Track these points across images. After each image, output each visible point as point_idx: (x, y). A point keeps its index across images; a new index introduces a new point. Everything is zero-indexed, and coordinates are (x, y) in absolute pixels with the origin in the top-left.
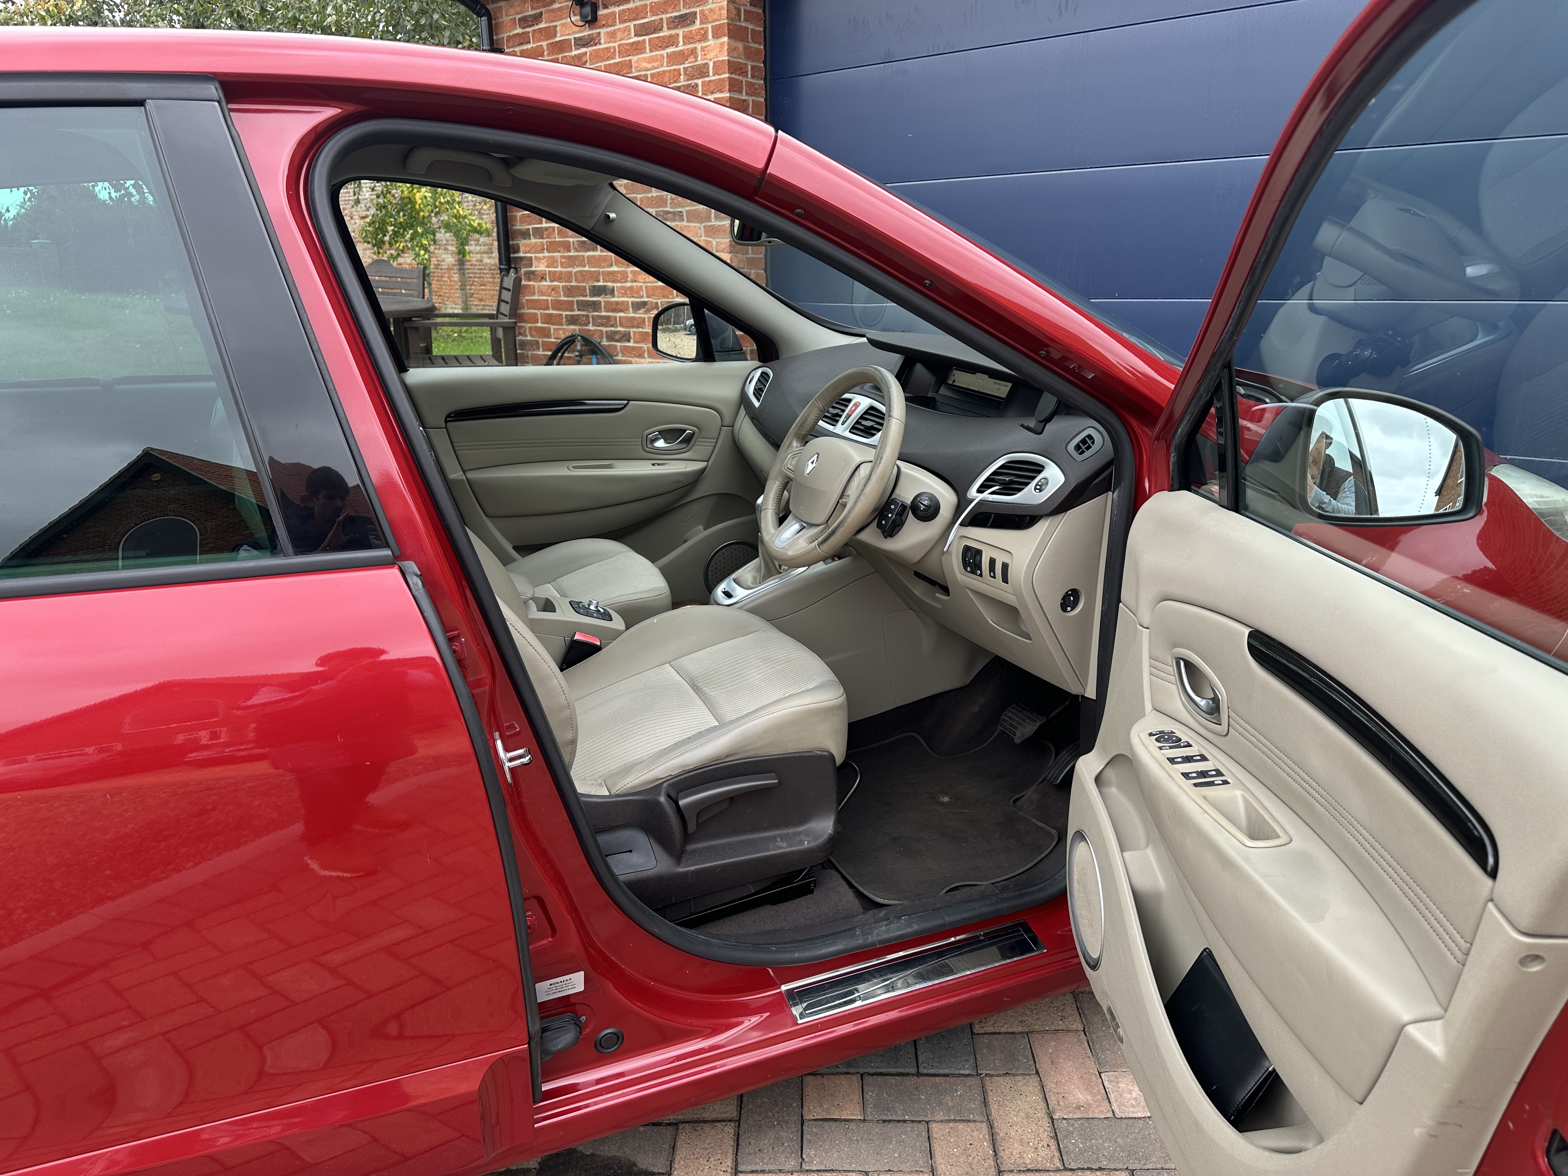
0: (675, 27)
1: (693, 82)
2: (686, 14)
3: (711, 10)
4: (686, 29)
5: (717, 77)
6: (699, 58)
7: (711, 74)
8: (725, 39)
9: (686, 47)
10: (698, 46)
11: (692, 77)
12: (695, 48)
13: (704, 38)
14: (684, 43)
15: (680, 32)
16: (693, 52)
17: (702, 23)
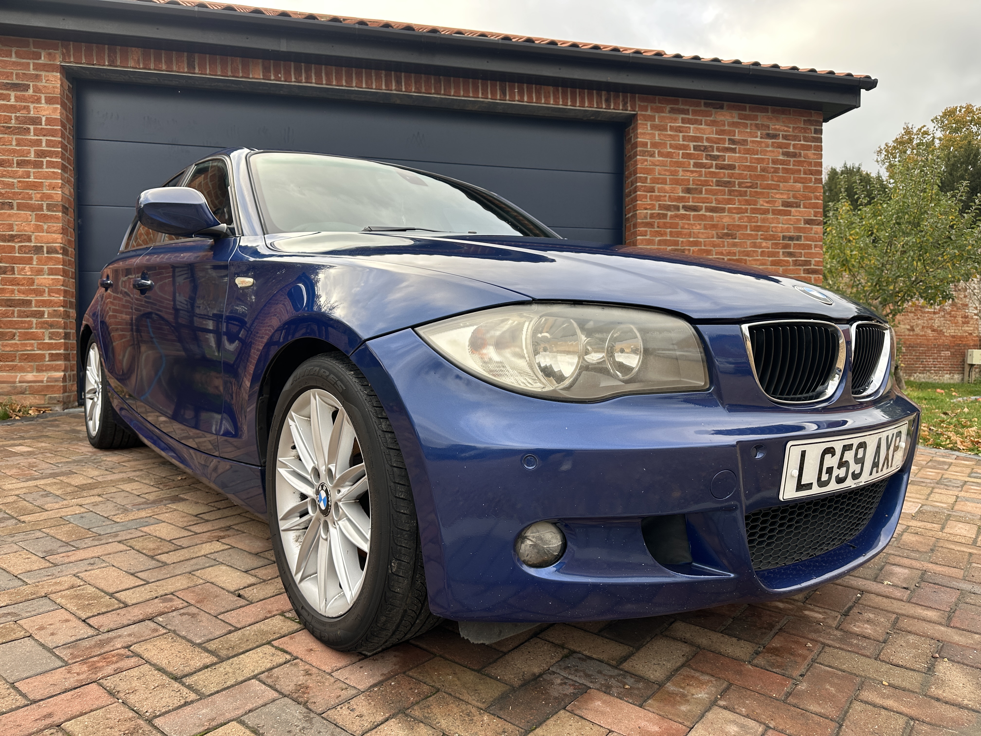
0: (7, 89)
1: (25, 126)
2: (19, 84)
3: (45, 87)
4: (19, 93)
5: (49, 127)
6: (32, 112)
7: (43, 123)
8: (59, 106)
9: (18, 104)
10: (32, 106)
11: (25, 123)
12: (28, 106)
13: (38, 101)
14: (16, 101)
15: (13, 94)
16: (27, 108)
17: (34, 91)
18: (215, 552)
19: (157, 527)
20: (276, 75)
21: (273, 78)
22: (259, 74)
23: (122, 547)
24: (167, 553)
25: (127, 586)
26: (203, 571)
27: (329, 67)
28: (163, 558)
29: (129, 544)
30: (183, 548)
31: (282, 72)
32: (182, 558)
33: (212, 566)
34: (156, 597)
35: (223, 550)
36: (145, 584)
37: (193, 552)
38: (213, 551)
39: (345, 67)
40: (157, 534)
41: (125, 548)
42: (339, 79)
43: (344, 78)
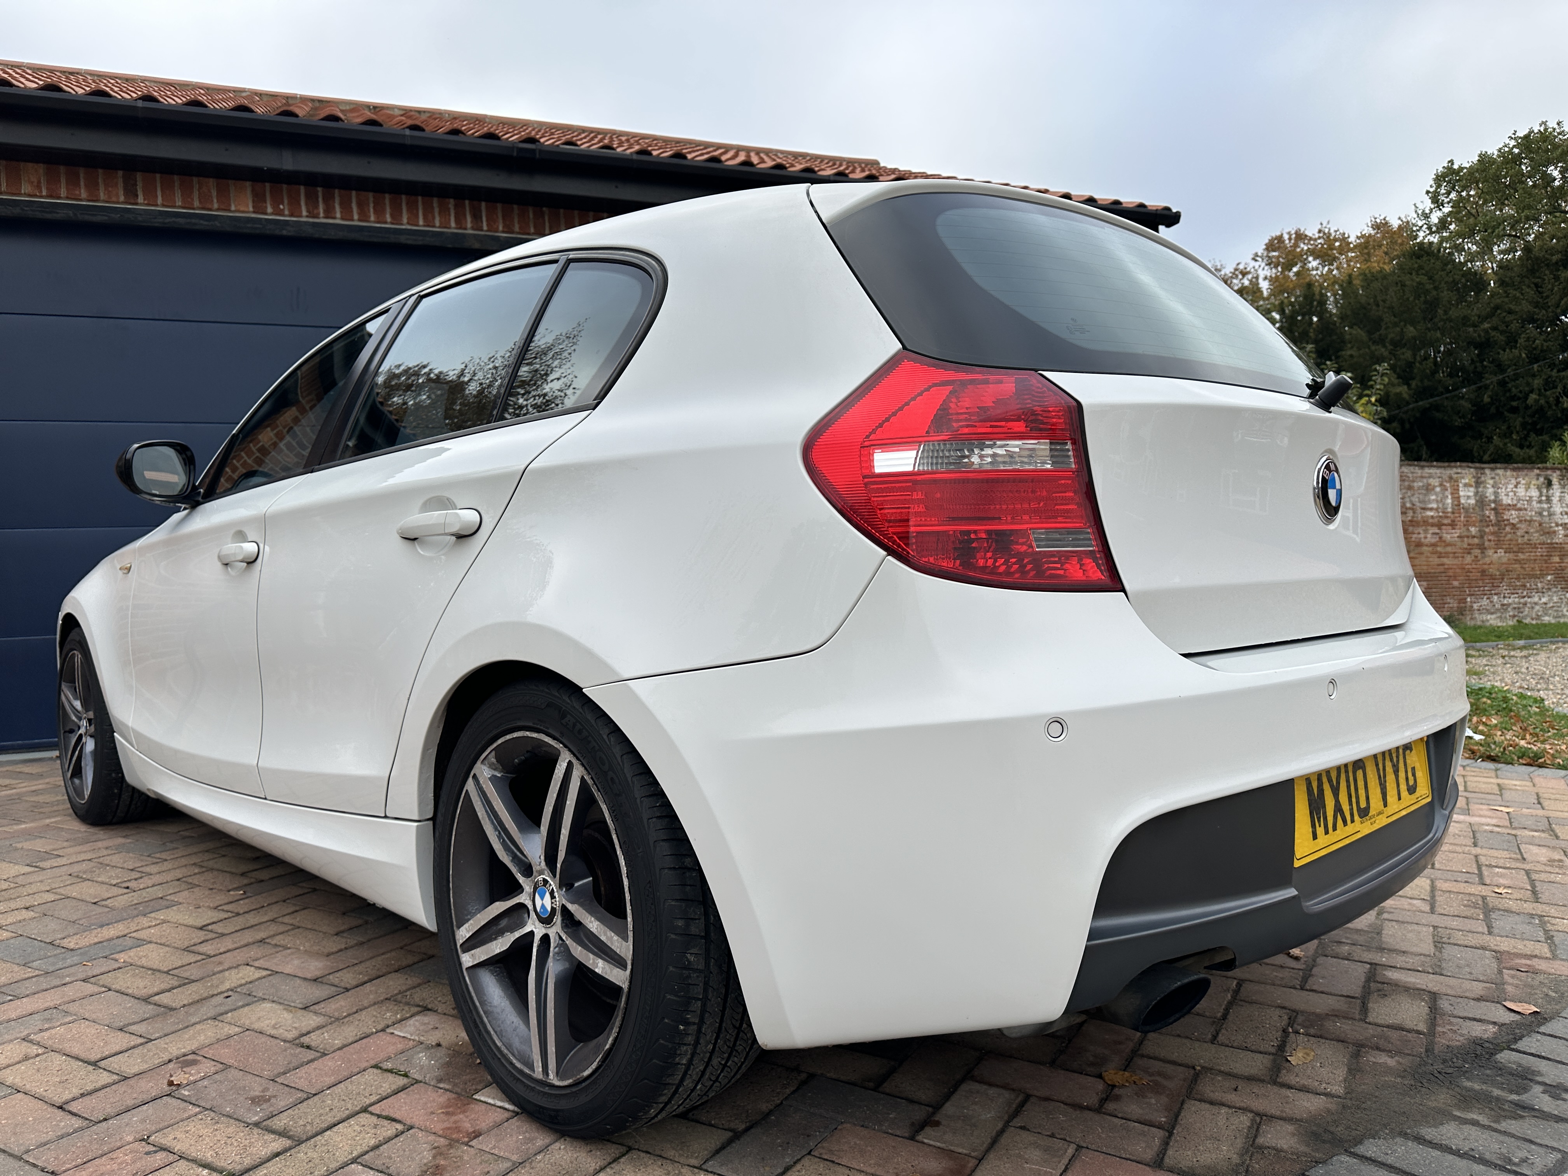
18: (247, 983)
19: (142, 951)
20: (275, 206)
21: (270, 210)
22: (247, 206)
23: (90, 988)
24: (169, 990)
25: (117, 1048)
26: (235, 1013)
27: (363, 193)
28: (165, 999)
29: (101, 983)
30: (194, 981)
31: (286, 201)
32: (196, 997)
33: (248, 1005)
34: (170, 1061)
35: (260, 978)
36: (147, 1043)
37: (212, 986)
38: (243, 981)
39: (390, 193)
40: (144, 962)
41: (96, 989)
42: (379, 212)
43: (388, 210)
